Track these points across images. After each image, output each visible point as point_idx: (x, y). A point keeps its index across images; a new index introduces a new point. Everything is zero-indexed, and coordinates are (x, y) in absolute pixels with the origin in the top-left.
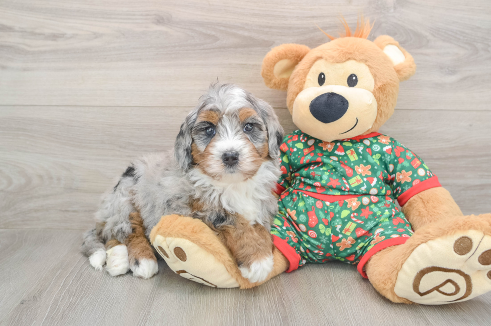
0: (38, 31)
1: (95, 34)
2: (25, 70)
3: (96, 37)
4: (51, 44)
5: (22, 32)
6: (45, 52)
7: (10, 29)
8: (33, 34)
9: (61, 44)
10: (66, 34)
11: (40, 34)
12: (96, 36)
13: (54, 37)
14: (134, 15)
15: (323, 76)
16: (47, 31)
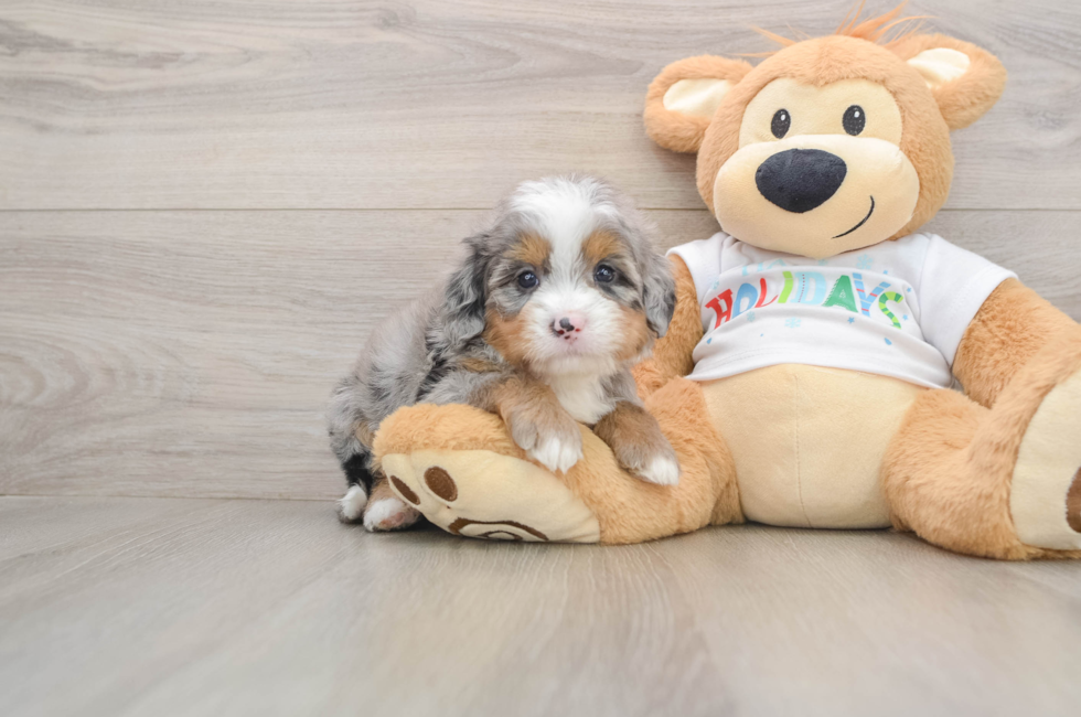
0: (123, 49)
1: (246, 52)
2: (90, 132)
3: (249, 60)
4: (148, 77)
5: (87, 51)
6: (136, 93)
7: (63, 46)
8: (113, 55)
9: (171, 75)
10: (183, 54)
11: (126, 55)
12: (249, 56)
13: (158, 61)
14: (333, 11)
15: (783, 117)
16: (144, 49)
